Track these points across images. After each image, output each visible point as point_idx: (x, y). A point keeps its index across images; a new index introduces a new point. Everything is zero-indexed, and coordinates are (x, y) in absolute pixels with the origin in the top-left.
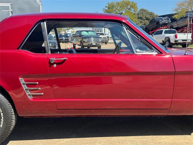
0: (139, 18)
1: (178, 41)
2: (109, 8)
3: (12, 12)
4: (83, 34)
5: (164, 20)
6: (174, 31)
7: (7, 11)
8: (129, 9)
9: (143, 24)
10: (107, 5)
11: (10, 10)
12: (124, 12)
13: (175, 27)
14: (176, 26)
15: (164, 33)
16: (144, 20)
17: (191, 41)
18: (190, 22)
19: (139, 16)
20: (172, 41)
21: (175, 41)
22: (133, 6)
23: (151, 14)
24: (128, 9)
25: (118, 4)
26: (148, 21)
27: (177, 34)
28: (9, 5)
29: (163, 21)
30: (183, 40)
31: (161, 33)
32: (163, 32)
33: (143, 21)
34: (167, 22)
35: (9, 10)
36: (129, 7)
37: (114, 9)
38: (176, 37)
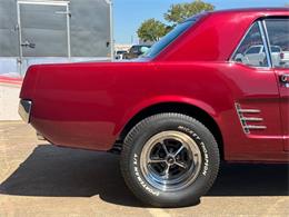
2: (173, 13)
3: (70, 15)
4: (142, 51)
7: (63, 13)
10: (171, 9)
21: (280, 63)
25: (187, 6)
27: (283, 52)
28: (66, 4)
31: (257, 50)
32: (262, 50)
35: (66, 11)
38: (282, 56)
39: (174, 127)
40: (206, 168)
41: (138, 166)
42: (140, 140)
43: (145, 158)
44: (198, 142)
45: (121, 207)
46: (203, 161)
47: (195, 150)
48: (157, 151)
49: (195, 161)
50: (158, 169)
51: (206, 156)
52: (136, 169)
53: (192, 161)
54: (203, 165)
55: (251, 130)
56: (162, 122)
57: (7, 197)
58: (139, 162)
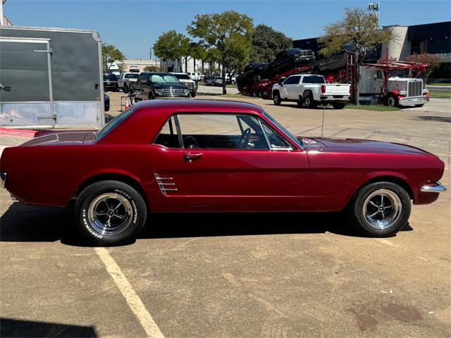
0: (254, 44)
1: (326, 98)
2: (198, 26)
3: (51, 54)
4: (153, 81)
5: (304, 55)
6: (320, 77)
7: (43, 51)
8: (238, 29)
9: (262, 55)
10: (196, 20)
11: (49, 50)
12: (227, 35)
13: (322, 69)
14: (324, 68)
15: (303, 82)
16: (265, 48)
17: (349, 98)
18: (350, 61)
19: (256, 39)
20: (317, 97)
21: (322, 98)
22: (246, 23)
23: (279, 36)
24: (235, 30)
25: (216, 18)
26: (272, 50)
27: (325, 84)
28: (47, 42)
29: (301, 57)
30: (335, 96)
31: (296, 80)
32: (302, 80)
33: (263, 50)
34: (308, 59)
35: (46, 49)
36: (237, 25)
37: (209, 28)
38: (323, 89)
39: (112, 190)
40: (136, 218)
41: (86, 217)
42: (87, 199)
43: (91, 212)
44: (130, 200)
45: (75, 247)
46: (134, 213)
47: (128, 205)
48: (102, 207)
49: (129, 213)
50: (103, 220)
51: (136, 210)
52: (85, 220)
53: (127, 213)
54: (134, 216)
55: (166, 191)
56: (104, 187)
57: (3, 243)
58: (87, 215)
